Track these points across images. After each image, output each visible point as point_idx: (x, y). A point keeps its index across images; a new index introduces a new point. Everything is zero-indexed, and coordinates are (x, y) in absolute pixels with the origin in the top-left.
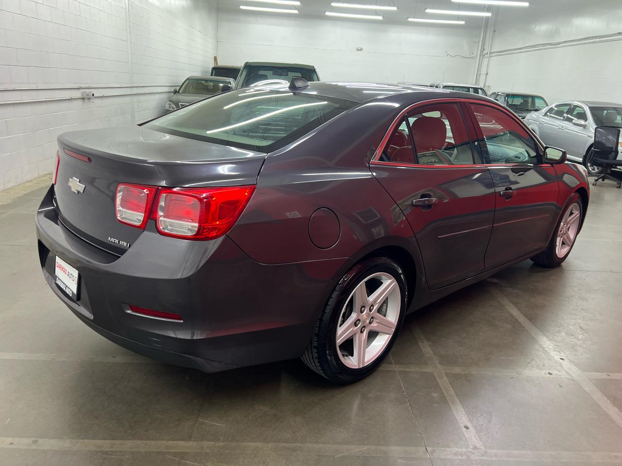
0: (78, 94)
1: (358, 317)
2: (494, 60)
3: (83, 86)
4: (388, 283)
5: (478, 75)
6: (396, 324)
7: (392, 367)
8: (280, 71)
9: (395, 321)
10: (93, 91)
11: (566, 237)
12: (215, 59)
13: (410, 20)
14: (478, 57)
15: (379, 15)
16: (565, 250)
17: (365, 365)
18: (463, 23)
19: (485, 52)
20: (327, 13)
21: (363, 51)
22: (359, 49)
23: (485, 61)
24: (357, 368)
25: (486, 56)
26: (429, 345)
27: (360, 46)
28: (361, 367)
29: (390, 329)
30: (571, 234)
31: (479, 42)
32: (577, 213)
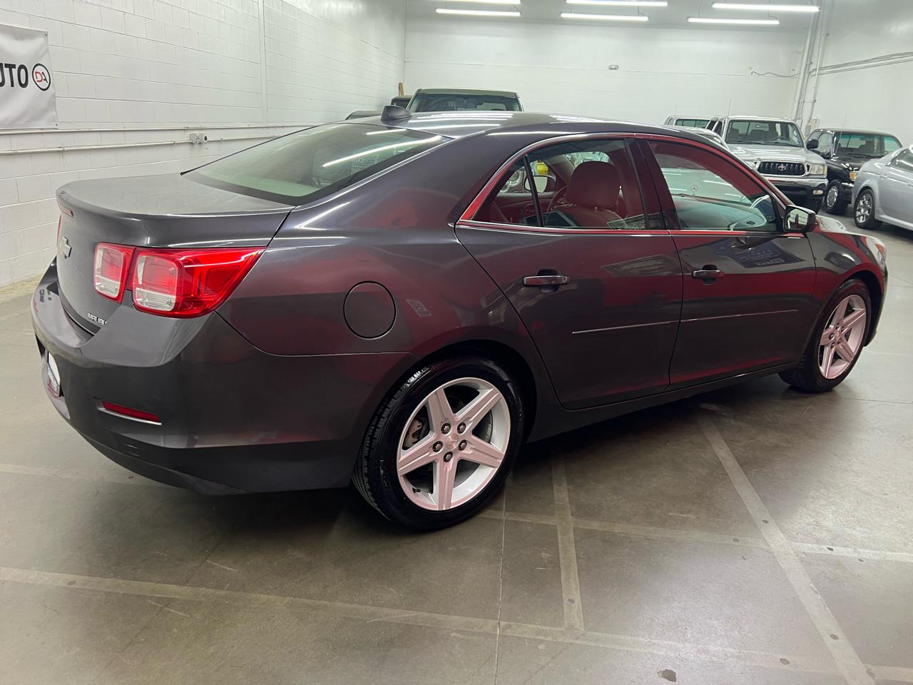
0: (184, 137)
1: (437, 438)
2: (827, 80)
3: (190, 126)
4: (488, 395)
5: (801, 103)
6: (504, 453)
7: (500, 515)
8: (465, 101)
9: (503, 450)
10: (206, 133)
11: (841, 347)
12: (400, 86)
13: (691, 20)
14: (802, 74)
15: (644, 15)
16: (840, 367)
17: (451, 507)
18: (776, 22)
19: (813, 67)
20: (564, 15)
21: (619, 69)
22: (613, 67)
23: (813, 81)
24: (437, 509)
25: (814, 73)
26: (568, 490)
27: (614, 64)
28: (444, 509)
29: (494, 460)
30: (853, 343)
31: (804, 51)
32: (860, 310)
